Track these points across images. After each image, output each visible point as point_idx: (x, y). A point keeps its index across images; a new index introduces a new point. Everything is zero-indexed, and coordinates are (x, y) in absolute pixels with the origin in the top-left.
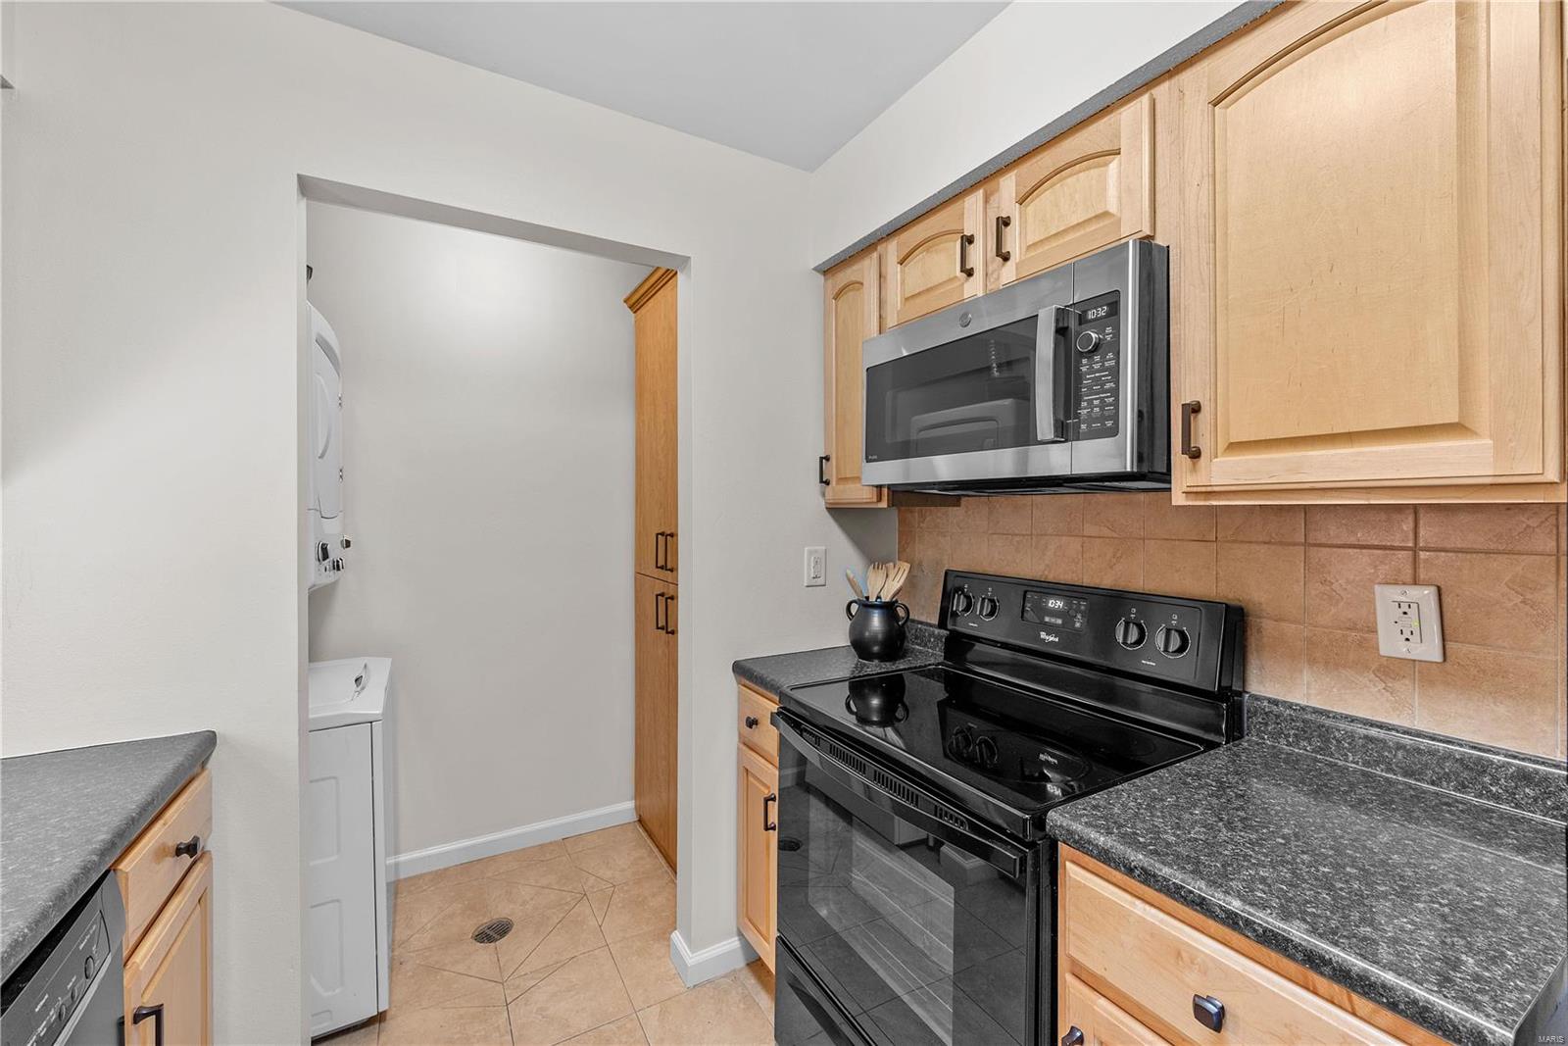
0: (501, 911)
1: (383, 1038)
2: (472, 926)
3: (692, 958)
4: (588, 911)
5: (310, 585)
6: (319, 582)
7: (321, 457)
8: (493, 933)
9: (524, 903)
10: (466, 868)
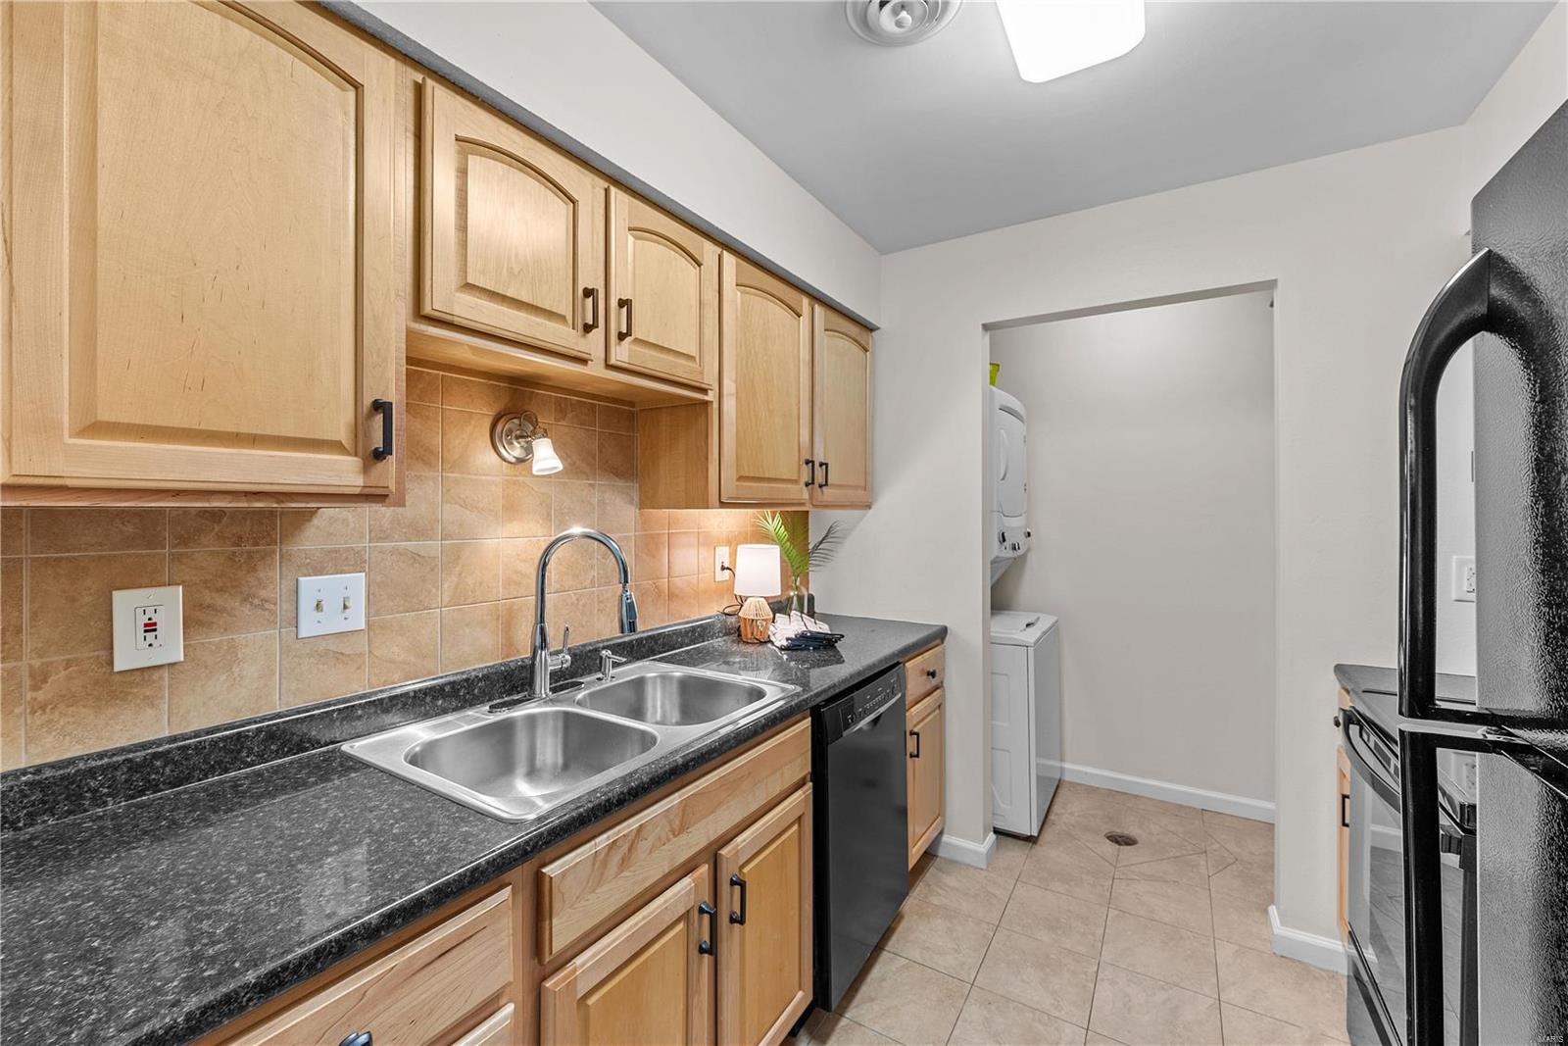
0: (1132, 831)
1: (1033, 851)
2: (1107, 828)
3: (1277, 927)
4: (1203, 863)
5: (993, 557)
6: (1000, 555)
7: (1003, 479)
8: (1122, 840)
9: (1150, 834)
10: (1112, 793)
